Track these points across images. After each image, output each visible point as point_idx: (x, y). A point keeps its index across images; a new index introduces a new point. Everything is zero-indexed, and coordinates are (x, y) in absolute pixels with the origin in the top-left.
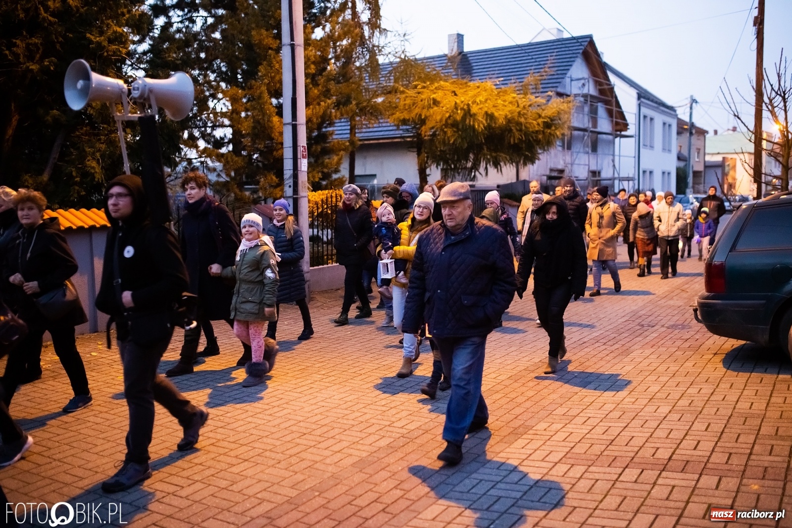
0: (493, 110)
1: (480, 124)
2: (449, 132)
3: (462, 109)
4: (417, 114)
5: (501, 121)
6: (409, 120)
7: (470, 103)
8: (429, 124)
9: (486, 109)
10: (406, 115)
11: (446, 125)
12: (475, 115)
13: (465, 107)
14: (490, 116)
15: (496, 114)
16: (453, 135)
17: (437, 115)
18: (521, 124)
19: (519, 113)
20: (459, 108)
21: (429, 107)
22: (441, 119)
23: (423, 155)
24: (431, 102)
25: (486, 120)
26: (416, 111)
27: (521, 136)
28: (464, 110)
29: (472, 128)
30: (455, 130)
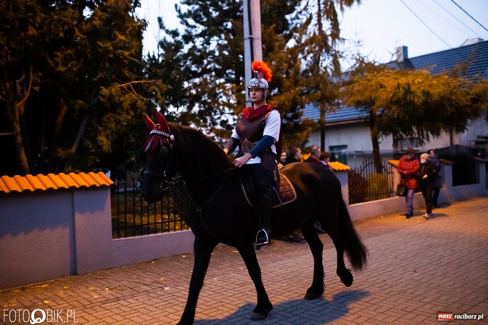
0: (429, 89)
1: (419, 99)
2: (394, 108)
3: (403, 88)
4: (368, 96)
5: (436, 97)
6: (361, 102)
7: (410, 82)
8: (378, 103)
9: (423, 88)
10: (359, 98)
11: (391, 102)
12: (414, 92)
13: (406, 86)
14: (426, 93)
15: (431, 92)
16: (396, 110)
17: (384, 96)
18: (450, 100)
19: (451, 92)
20: (401, 87)
21: (377, 90)
22: (387, 99)
23: (376, 128)
24: (379, 86)
25: (424, 96)
26: (367, 94)
27: (452, 109)
28: (405, 89)
29: (412, 103)
30: (398, 106)
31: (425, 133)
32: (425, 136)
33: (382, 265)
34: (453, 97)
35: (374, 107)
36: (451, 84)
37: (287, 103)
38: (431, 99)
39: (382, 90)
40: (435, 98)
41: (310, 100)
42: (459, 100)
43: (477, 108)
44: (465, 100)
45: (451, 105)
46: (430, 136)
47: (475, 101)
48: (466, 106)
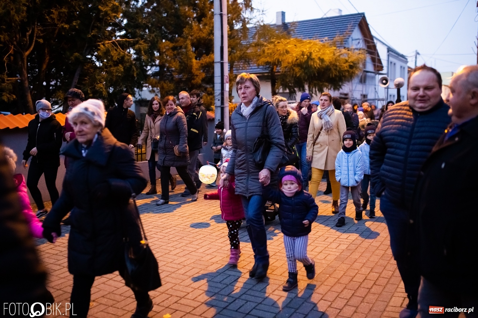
0: (323, 56)
2: (297, 69)
4: (276, 59)
8: (284, 65)
10: (268, 59)
11: (295, 65)
12: (314, 59)
13: (309, 54)
14: (321, 60)
15: (325, 59)
16: (299, 72)
17: (290, 59)
18: (336, 66)
19: (335, 59)
20: (305, 55)
21: (283, 54)
22: (292, 62)
24: (285, 51)
25: (320, 62)
26: (276, 57)
27: (336, 73)
28: (308, 56)
29: (312, 67)
30: (300, 68)
31: (314, 89)
32: (314, 92)
34: (337, 63)
36: (336, 53)
38: (324, 65)
39: (288, 55)
40: (326, 64)
42: (341, 66)
43: (352, 72)
44: (345, 66)
45: (336, 70)
46: (318, 92)
47: (351, 67)
48: (346, 71)
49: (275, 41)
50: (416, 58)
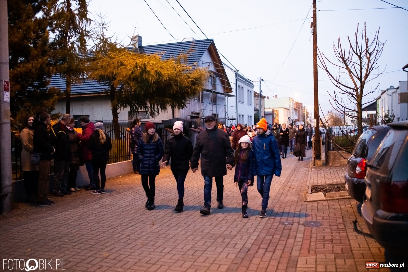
0: (161, 70)
1: (153, 78)
2: (132, 84)
3: (140, 67)
4: (110, 72)
6: (104, 76)
7: (146, 63)
8: (119, 78)
9: (156, 69)
10: (102, 73)
11: (130, 78)
12: (149, 72)
13: (143, 66)
14: (158, 74)
15: (163, 73)
16: (134, 86)
17: (124, 72)
18: (177, 81)
19: (176, 74)
20: (139, 66)
21: (118, 67)
22: (126, 75)
23: (116, 100)
24: (120, 64)
25: (156, 76)
26: (110, 70)
27: (177, 89)
28: (142, 68)
29: (147, 80)
30: (136, 82)
31: (156, 106)
32: (156, 109)
33: (124, 221)
34: (178, 79)
35: (115, 82)
36: (176, 68)
37: (33, 71)
38: (162, 79)
39: (122, 67)
40: (165, 78)
41: (57, 70)
42: (183, 82)
43: (195, 88)
44: (186, 82)
45: (177, 85)
46: (160, 110)
47: (193, 83)
48: (187, 87)
49: (111, 54)
50: (260, 83)
